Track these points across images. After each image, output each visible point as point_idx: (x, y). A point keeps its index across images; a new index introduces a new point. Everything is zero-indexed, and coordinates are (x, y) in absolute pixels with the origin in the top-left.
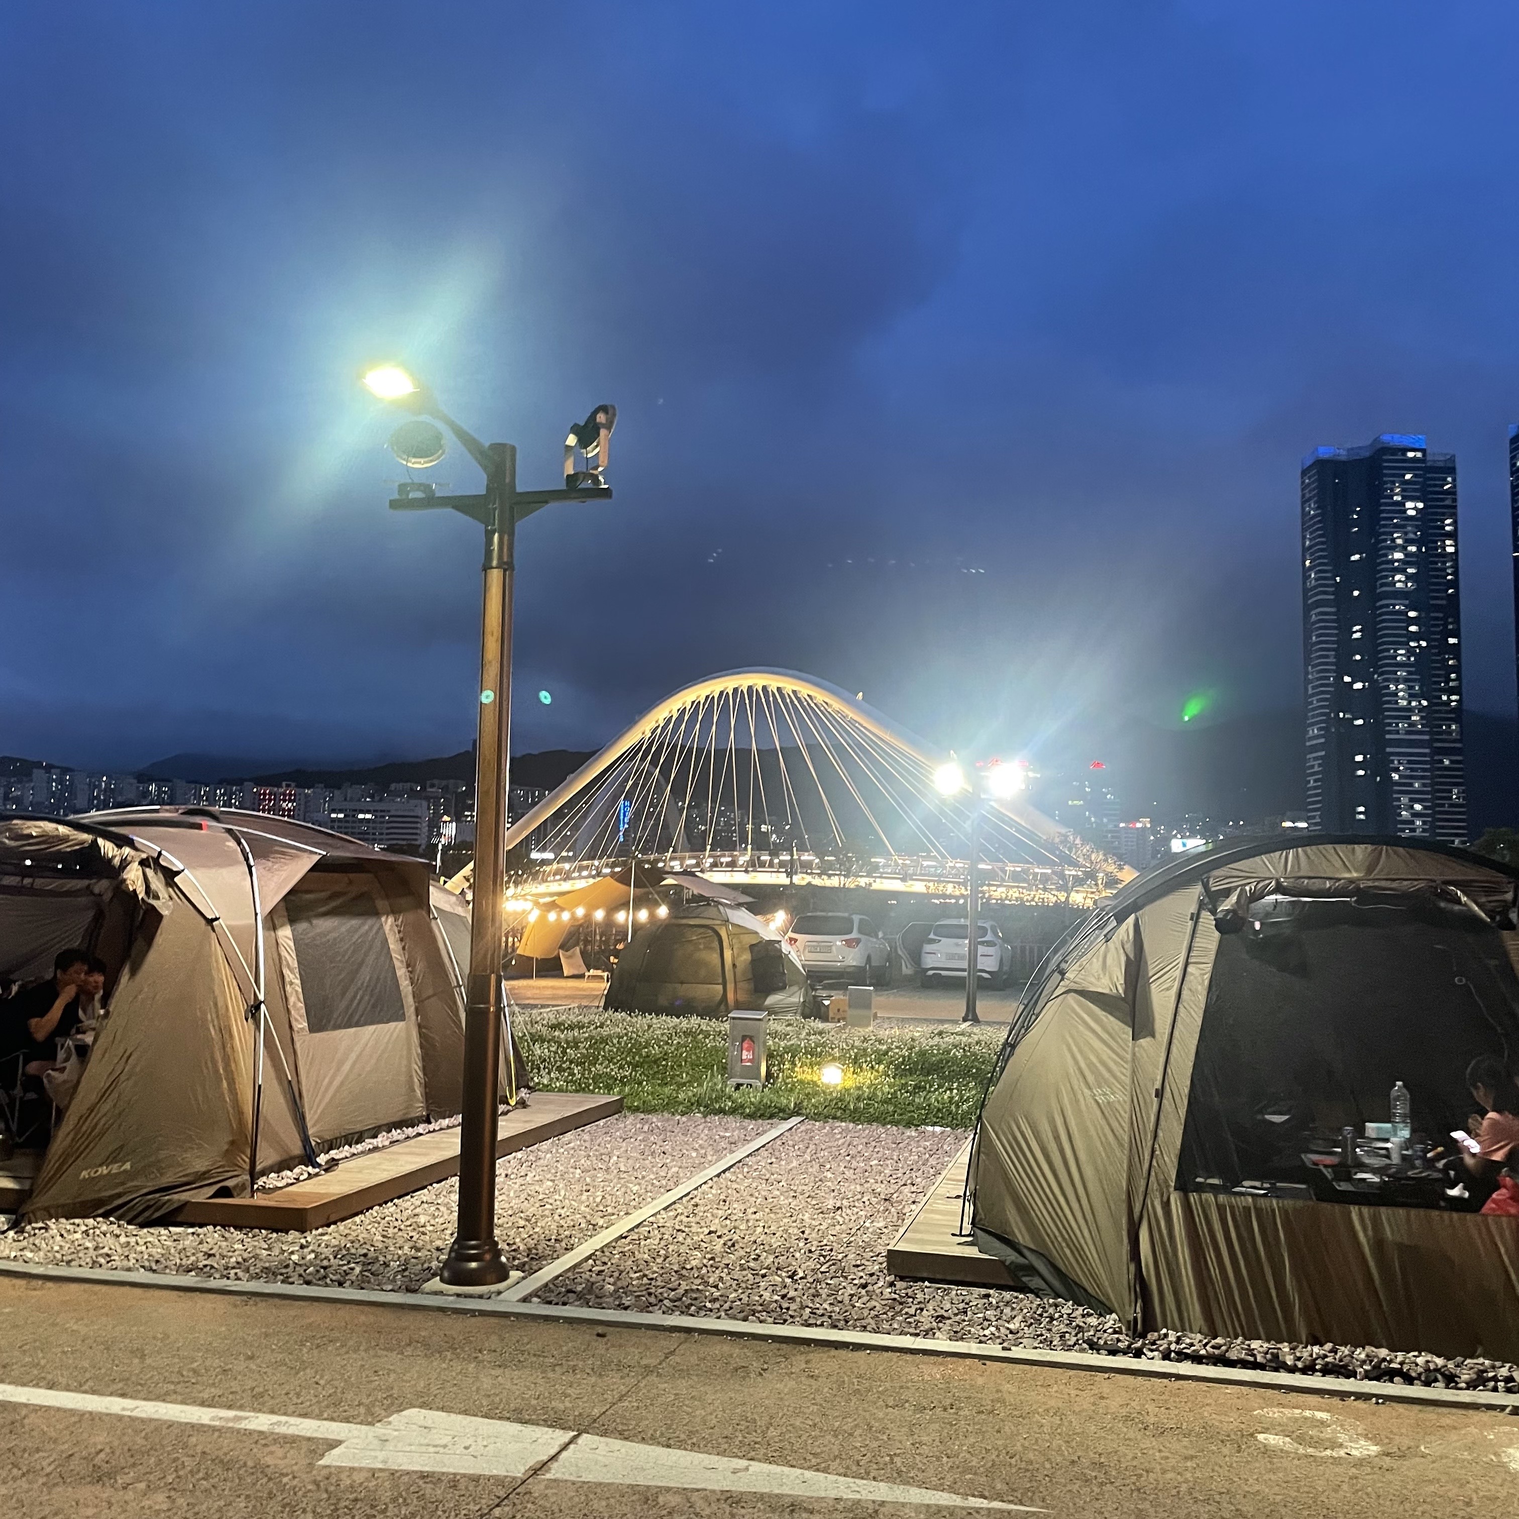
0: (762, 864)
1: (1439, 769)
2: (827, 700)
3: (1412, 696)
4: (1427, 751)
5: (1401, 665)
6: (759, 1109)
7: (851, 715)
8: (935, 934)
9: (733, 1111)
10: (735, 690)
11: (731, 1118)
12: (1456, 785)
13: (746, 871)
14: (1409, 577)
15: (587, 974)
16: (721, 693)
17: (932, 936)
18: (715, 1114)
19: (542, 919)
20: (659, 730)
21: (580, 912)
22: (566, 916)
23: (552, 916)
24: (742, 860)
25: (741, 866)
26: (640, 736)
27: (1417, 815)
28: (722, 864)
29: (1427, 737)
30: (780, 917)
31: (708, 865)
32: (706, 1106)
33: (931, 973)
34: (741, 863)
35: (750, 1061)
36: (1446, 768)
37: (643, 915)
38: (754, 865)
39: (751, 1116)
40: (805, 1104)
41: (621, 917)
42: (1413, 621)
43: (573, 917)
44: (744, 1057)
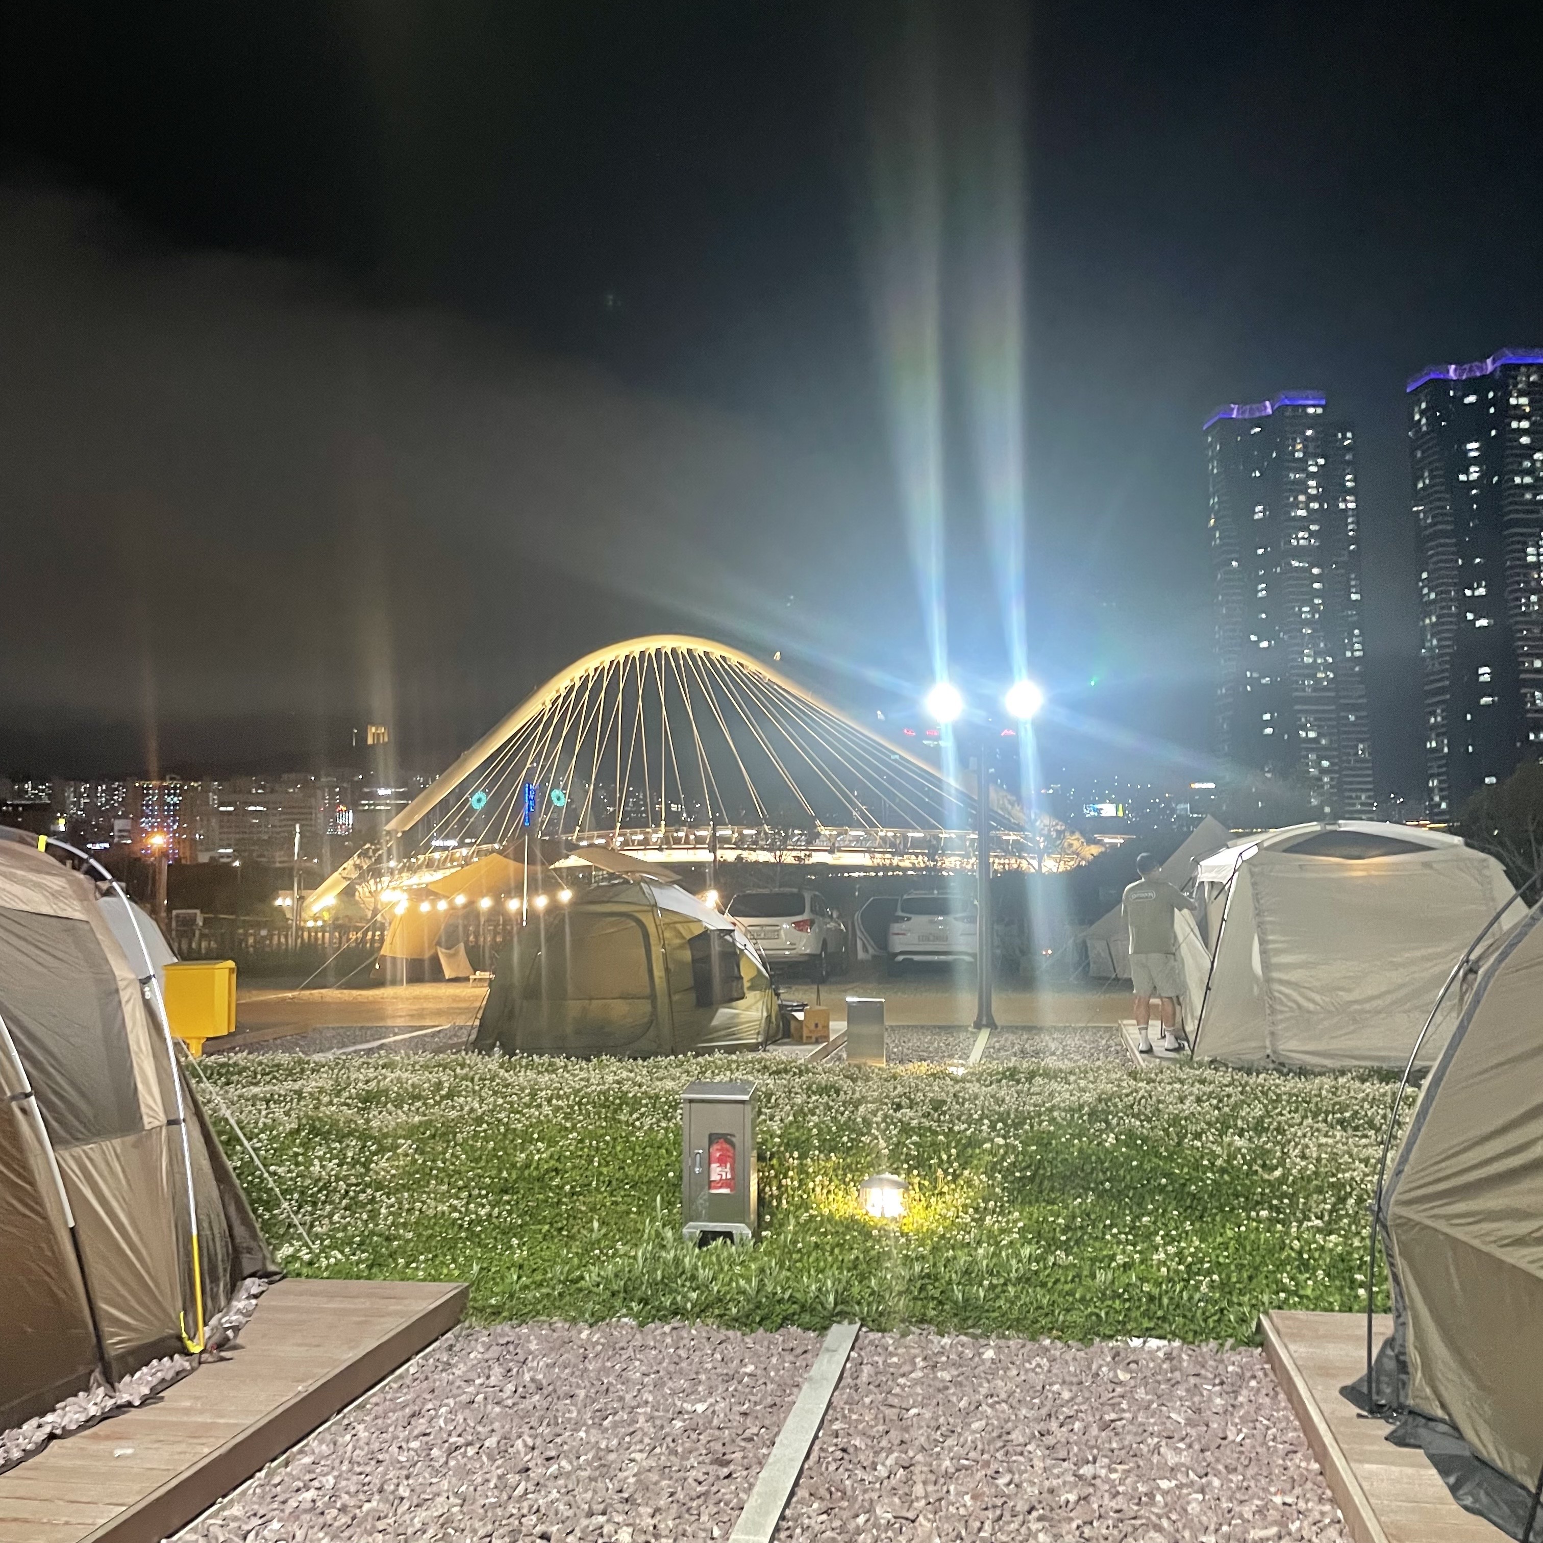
0: (677, 841)
1: (1345, 725)
2: (742, 661)
3: (1317, 654)
4: (1333, 707)
5: (1307, 623)
6: (758, 1306)
7: (768, 676)
8: (903, 911)
9: (702, 1310)
10: (642, 653)
11: (695, 1330)
12: (1362, 741)
13: (660, 849)
14: (1312, 534)
15: (472, 977)
16: (627, 657)
17: (900, 913)
18: (664, 1319)
19: (412, 912)
20: (561, 700)
21: (460, 900)
22: (442, 905)
23: (425, 907)
24: (655, 837)
25: (655, 843)
26: (540, 707)
27: (1324, 771)
28: (633, 841)
29: (1333, 694)
30: (712, 897)
31: (618, 844)
32: (644, 1301)
33: (901, 958)
34: (654, 840)
35: (724, 1183)
36: (1353, 724)
37: (541, 902)
38: (668, 843)
39: (744, 1322)
40: (855, 1290)
41: (513, 905)
42: (1318, 578)
43: (453, 907)
44: (715, 1177)
